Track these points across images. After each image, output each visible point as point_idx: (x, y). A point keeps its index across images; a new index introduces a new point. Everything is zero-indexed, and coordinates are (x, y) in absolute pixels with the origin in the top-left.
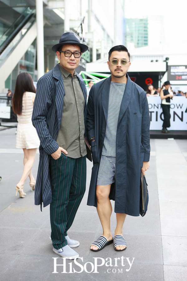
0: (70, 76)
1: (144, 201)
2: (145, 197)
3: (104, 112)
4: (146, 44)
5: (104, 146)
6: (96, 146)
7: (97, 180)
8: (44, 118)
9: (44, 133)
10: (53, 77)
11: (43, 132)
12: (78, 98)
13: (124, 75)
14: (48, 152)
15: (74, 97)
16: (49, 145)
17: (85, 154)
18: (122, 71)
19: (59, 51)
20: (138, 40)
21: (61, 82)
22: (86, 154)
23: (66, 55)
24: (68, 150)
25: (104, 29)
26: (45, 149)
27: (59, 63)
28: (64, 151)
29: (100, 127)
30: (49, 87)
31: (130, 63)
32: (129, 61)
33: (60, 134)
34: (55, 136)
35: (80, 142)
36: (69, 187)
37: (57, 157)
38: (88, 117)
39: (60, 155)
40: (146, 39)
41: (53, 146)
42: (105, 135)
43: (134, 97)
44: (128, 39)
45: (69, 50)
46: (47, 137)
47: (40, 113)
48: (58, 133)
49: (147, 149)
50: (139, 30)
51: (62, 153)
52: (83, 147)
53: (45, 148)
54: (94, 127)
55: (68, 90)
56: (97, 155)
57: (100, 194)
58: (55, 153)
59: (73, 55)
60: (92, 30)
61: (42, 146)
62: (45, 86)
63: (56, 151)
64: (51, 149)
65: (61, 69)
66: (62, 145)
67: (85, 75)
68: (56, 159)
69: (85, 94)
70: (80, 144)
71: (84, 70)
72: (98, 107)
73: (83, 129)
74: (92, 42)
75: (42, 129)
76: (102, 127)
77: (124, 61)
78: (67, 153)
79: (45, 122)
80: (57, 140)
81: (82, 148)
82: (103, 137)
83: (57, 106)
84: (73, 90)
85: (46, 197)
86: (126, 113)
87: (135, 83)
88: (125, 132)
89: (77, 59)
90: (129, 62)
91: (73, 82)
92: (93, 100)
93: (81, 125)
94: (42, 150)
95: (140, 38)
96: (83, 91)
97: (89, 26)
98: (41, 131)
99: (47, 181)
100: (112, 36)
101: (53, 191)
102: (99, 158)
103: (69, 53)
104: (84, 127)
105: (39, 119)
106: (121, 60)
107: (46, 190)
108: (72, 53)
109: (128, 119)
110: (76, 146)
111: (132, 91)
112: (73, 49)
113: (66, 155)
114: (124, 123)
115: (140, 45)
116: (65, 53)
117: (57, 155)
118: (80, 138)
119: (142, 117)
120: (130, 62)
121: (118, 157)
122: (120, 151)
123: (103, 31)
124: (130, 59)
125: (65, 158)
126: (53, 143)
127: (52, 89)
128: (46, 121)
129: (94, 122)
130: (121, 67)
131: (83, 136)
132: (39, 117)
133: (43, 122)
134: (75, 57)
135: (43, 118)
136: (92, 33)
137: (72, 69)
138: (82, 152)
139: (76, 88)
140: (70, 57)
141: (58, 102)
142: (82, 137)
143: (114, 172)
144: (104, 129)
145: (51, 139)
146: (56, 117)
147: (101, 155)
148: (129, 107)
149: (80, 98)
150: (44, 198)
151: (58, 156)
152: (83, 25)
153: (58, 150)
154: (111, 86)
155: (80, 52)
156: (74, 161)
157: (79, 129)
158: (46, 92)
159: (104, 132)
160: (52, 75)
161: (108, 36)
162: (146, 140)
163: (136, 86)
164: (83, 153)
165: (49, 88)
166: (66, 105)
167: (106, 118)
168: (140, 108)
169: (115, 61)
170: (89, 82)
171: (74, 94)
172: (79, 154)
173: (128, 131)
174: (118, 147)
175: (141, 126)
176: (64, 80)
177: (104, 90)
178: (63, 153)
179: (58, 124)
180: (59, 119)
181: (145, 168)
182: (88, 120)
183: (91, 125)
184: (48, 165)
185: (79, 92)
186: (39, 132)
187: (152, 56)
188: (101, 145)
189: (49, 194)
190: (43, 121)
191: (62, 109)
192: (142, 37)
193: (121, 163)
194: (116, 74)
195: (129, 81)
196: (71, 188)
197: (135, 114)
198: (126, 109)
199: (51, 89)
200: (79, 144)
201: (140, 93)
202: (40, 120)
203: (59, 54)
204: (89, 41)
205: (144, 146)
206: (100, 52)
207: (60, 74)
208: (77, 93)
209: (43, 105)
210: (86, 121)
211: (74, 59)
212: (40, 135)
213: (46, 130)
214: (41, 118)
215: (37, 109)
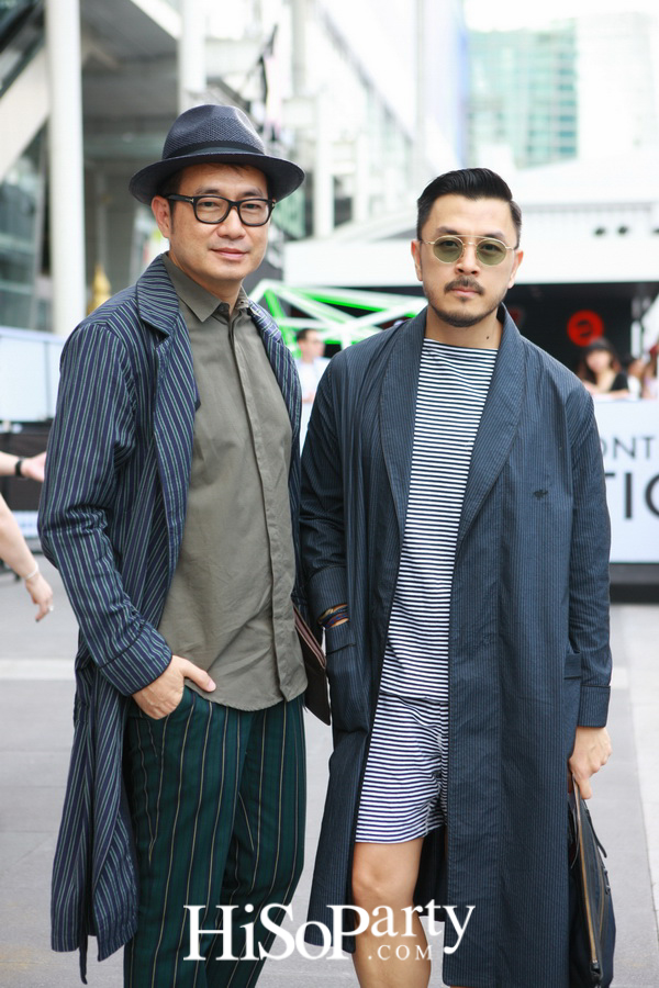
0: (221, 313)
1: (598, 926)
2: (598, 906)
3: (393, 483)
4: (568, 151)
5: (392, 650)
6: (352, 650)
7: (356, 815)
8: (100, 519)
9: (98, 592)
10: (143, 322)
11: (95, 585)
12: (260, 416)
13: (489, 313)
14: (118, 683)
15: (243, 412)
16: (127, 650)
17: (296, 689)
18: (480, 292)
19: (164, 196)
20: (532, 133)
21: (178, 341)
22: (303, 689)
23: (203, 216)
24: (215, 670)
25: (367, 84)
26: (107, 671)
27: (167, 253)
28: (200, 675)
29: (372, 555)
30: (123, 366)
31: (520, 255)
32: (514, 245)
33: (179, 595)
34: (153, 605)
35: (272, 629)
36: (223, 851)
37: (163, 706)
38: (306, 508)
39: (177, 697)
40: (566, 127)
41: (144, 655)
42: (394, 595)
43: (536, 414)
44: (484, 125)
45: (213, 191)
46: (113, 608)
47: (79, 494)
48: (165, 587)
49: (596, 667)
50: (533, 86)
51: (186, 687)
52: (291, 653)
53: (105, 666)
54: (343, 555)
55: (212, 382)
56: (358, 692)
57: (368, 889)
58: (152, 688)
59: (233, 214)
60: (311, 85)
61: (88, 652)
62: (104, 363)
63: (159, 675)
64: (137, 670)
65: (174, 282)
66: (186, 646)
67: (282, 302)
68: (159, 715)
69: (291, 399)
70: (273, 641)
71: (276, 274)
72: (363, 458)
73: (288, 566)
74: (313, 143)
75: (91, 572)
76: (378, 556)
77: (490, 247)
78: (211, 686)
79: (105, 539)
80: (165, 623)
81: (282, 658)
82: (386, 604)
83: (163, 458)
84: (235, 380)
85: (112, 910)
86: (498, 490)
87: (538, 348)
88: (492, 580)
89: (253, 230)
90: (517, 247)
91: (236, 344)
92: (334, 424)
93: (277, 549)
94: (88, 673)
95: (539, 125)
96: (285, 384)
97: (297, 69)
98: (83, 579)
99: (117, 828)
100: (406, 114)
101: (143, 875)
102: (367, 707)
103: (216, 204)
104: (291, 557)
105: (73, 522)
106: (478, 240)
107: (111, 875)
108: (232, 205)
109: (509, 517)
110: (254, 649)
111: (525, 384)
112: (233, 184)
113: (205, 697)
114: (487, 540)
115: (539, 154)
116: (196, 203)
117: (165, 695)
118: (275, 611)
119: (575, 512)
120: (520, 249)
121: (459, 699)
122: (469, 672)
123: (361, 93)
124: (518, 236)
125: (204, 709)
126: (146, 638)
127: (136, 376)
128: (106, 531)
129: (342, 533)
130: (474, 272)
131: (289, 599)
132: (75, 515)
133: (93, 539)
134: (244, 223)
135: (95, 516)
136: (312, 100)
137: (231, 282)
138: (282, 676)
139: (250, 372)
140: (221, 222)
141: (168, 441)
142: (284, 604)
143: (438, 775)
144: (388, 565)
145: (133, 618)
146: (159, 510)
147: (375, 693)
148: (512, 462)
149: (266, 417)
150: (104, 914)
151: (169, 700)
152: (269, 63)
153: (168, 673)
154: (426, 359)
155: (265, 197)
156: (247, 724)
157: (267, 569)
158: (108, 391)
159: (390, 578)
160: (137, 310)
161: (388, 116)
162: (590, 624)
163: (546, 364)
164: (290, 683)
165: (121, 373)
166: (205, 454)
167: (399, 511)
168: (564, 466)
169: (449, 243)
170: (301, 335)
171: (239, 401)
172: (272, 692)
173: (507, 578)
174: (458, 655)
175: (568, 556)
176: (193, 336)
177: (390, 381)
178: (191, 688)
179: (165, 543)
180: (174, 524)
181: (589, 760)
182: (308, 522)
183: (325, 544)
184: (120, 745)
185: (264, 388)
186: (75, 585)
187: (598, 208)
188: (376, 646)
189: (123, 891)
190: (96, 533)
191: (186, 475)
192: (549, 118)
193: (473, 731)
194: (451, 306)
195: (509, 338)
196: (231, 857)
197: (540, 494)
198: (499, 469)
199: (132, 376)
200: (267, 639)
201: (564, 395)
202: (79, 529)
203: (167, 209)
204: (297, 138)
205: (582, 648)
206: (348, 190)
207: (175, 303)
208: (256, 395)
209: (97, 456)
210: (301, 529)
211: (243, 231)
212: (81, 602)
213: (107, 575)
214: (83, 520)
215: (65, 475)
